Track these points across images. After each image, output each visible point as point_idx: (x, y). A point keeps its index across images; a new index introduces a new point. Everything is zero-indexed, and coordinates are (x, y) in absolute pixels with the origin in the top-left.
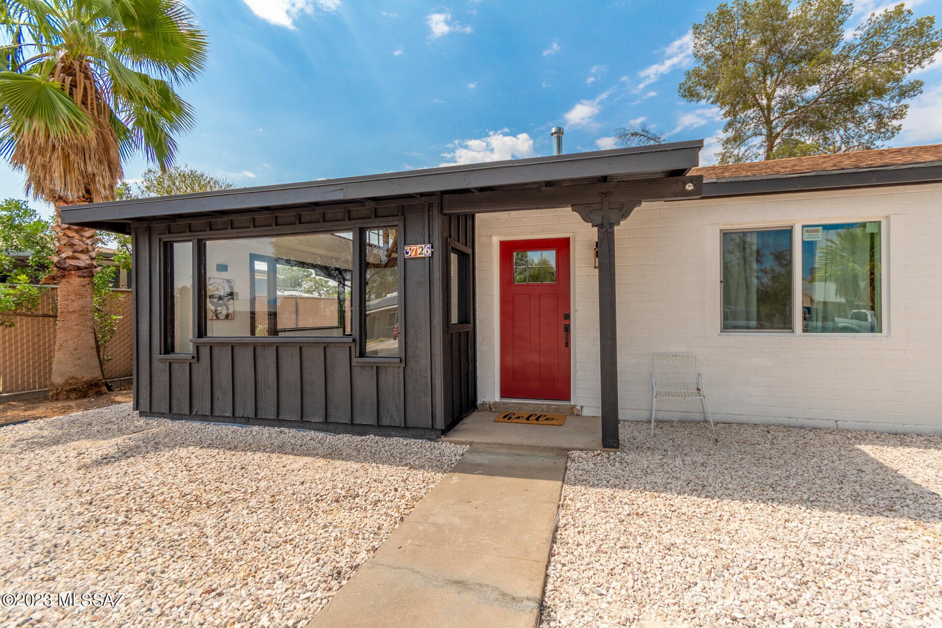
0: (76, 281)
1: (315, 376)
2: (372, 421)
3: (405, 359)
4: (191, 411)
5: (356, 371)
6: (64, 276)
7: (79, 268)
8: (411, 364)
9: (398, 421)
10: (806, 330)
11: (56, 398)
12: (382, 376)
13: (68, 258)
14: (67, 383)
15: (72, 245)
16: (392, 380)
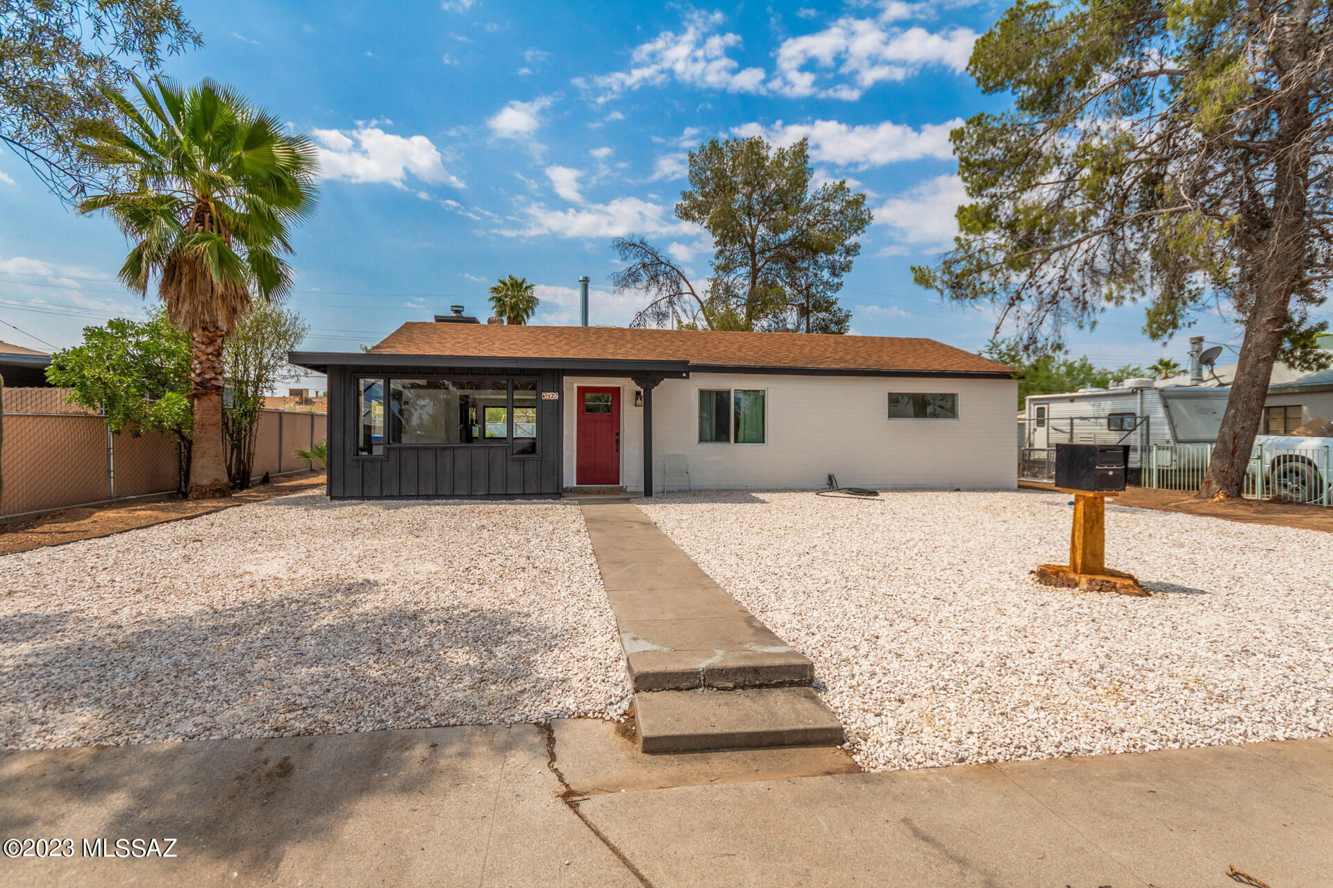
0: (215, 399)
1: (480, 466)
2: (518, 492)
4: (381, 493)
5: (509, 463)
6: (206, 394)
7: (218, 387)
8: (544, 458)
9: (536, 490)
10: (736, 441)
11: (202, 496)
12: (526, 466)
13: (211, 379)
14: (213, 484)
16: (533, 468)
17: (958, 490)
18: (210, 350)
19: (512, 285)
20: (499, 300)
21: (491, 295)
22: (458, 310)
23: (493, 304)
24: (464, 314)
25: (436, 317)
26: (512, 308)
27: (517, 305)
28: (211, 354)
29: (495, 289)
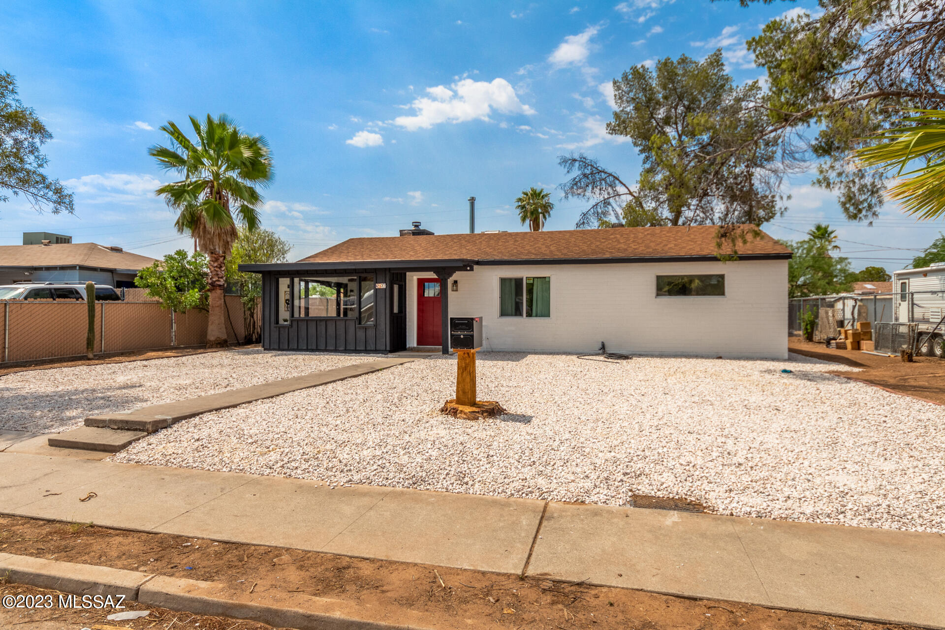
0: (219, 292)
1: (341, 332)
2: (363, 348)
3: (376, 326)
4: (288, 347)
5: (357, 330)
6: (213, 289)
7: (220, 286)
8: (378, 327)
9: (373, 348)
10: (528, 316)
11: (211, 347)
12: (367, 331)
13: (216, 281)
14: (216, 340)
15: (218, 275)
16: (371, 333)
17: (720, 358)
18: (216, 264)
19: (532, 195)
20: (523, 207)
21: (517, 204)
22: (417, 225)
23: (518, 211)
24: (421, 228)
25: (401, 231)
26: (532, 213)
27: (536, 210)
28: (216, 267)
29: (520, 200)
